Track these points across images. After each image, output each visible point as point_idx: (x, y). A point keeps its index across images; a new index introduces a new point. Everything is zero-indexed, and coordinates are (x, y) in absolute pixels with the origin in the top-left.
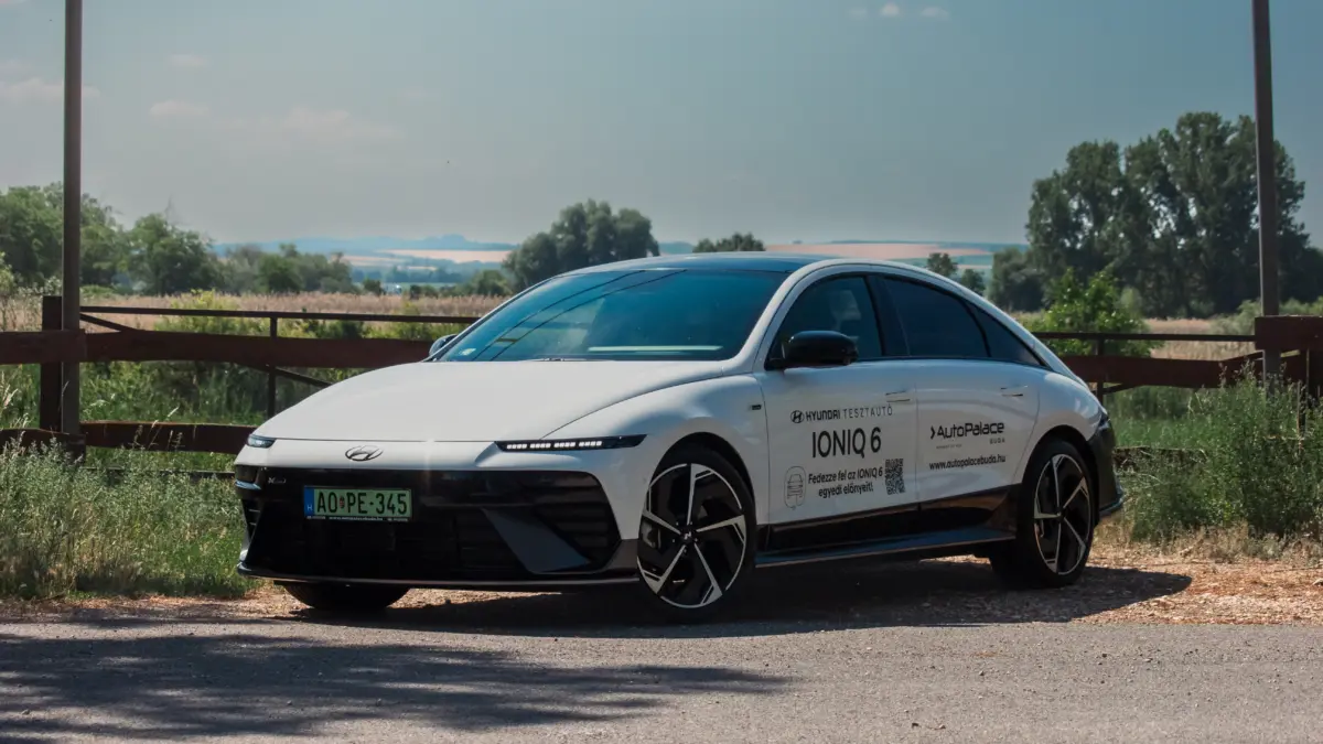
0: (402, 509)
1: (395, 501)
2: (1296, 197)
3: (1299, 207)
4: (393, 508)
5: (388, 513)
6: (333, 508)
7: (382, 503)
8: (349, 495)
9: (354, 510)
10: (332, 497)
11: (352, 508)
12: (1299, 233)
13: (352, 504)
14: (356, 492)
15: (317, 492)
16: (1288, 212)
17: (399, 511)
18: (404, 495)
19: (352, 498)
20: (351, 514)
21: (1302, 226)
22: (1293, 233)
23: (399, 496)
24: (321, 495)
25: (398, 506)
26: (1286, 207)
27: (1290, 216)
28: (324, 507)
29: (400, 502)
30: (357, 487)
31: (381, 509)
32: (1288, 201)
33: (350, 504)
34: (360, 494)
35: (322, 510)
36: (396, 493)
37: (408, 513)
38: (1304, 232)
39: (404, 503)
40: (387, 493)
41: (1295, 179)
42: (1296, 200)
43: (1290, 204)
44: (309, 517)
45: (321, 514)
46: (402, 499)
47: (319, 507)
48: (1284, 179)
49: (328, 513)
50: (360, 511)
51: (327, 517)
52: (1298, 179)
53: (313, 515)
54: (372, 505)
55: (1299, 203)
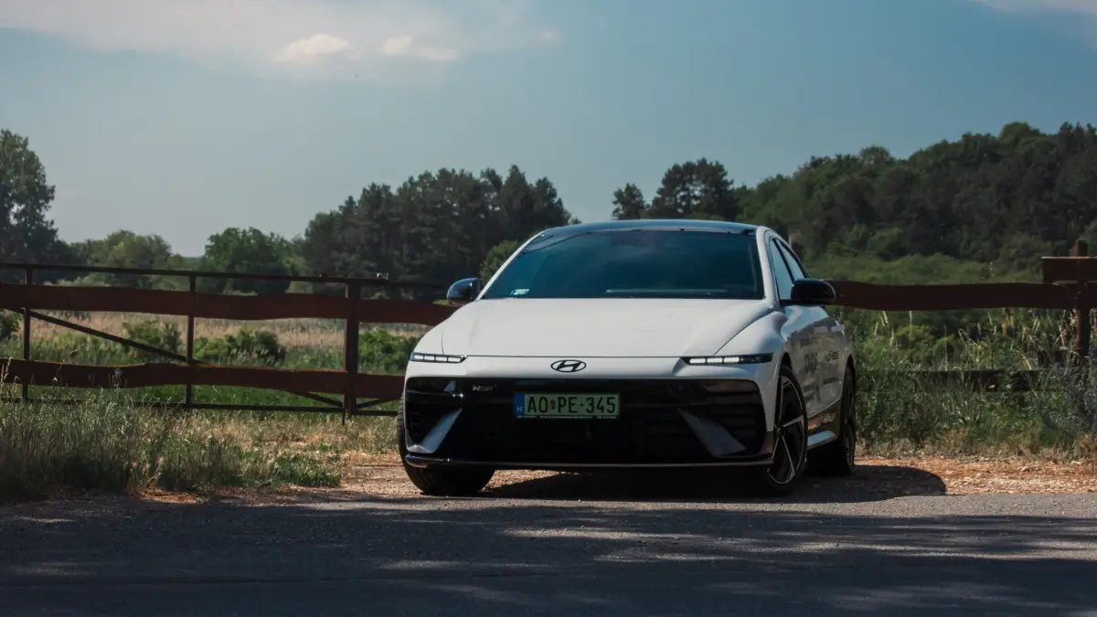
0: (611, 409)
1: (604, 403)
2: (47, 199)
3: (50, 207)
4: (602, 409)
5: (597, 413)
6: (543, 409)
7: (592, 404)
8: (560, 398)
9: (565, 411)
10: (543, 401)
11: (562, 409)
12: (50, 228)
13: (563, 406)
14: (567, 397)
15: (527, 397)
16: (40, 211)
17: (608, 410)
18: (613, 398)
19: (562, 402)
20: (561, 414)
21: (52, 223)
22: (45, 229)
23: (608, 399)
24: (532, 399)
25: (610, 407)
26: (39, 207)
27: (42, 213)
28: (535, 409)
29: (608, 403)
30: (566, 391)
31: (590, 409)
32: (41, 202)
33: (560, 406)
34: (570, 399)
35: (532, 411)
36: (605, 397)
37: (617, 412)
38: (54, 227)
39: (613, 405)
40: (597, 397)
41: (46, 184)
42: (47, 201)
43: (42, 204)
44: (519, 417)
45: (532, 414)
46: (611, 401)
47: (530, 408)
48: (38, 183)
49: (538, 413)
50: (570, 411)
51: (538, 416)
52: (49, 183)
53: (522, 414)
54: (581, 407)
55: (51, 203)
